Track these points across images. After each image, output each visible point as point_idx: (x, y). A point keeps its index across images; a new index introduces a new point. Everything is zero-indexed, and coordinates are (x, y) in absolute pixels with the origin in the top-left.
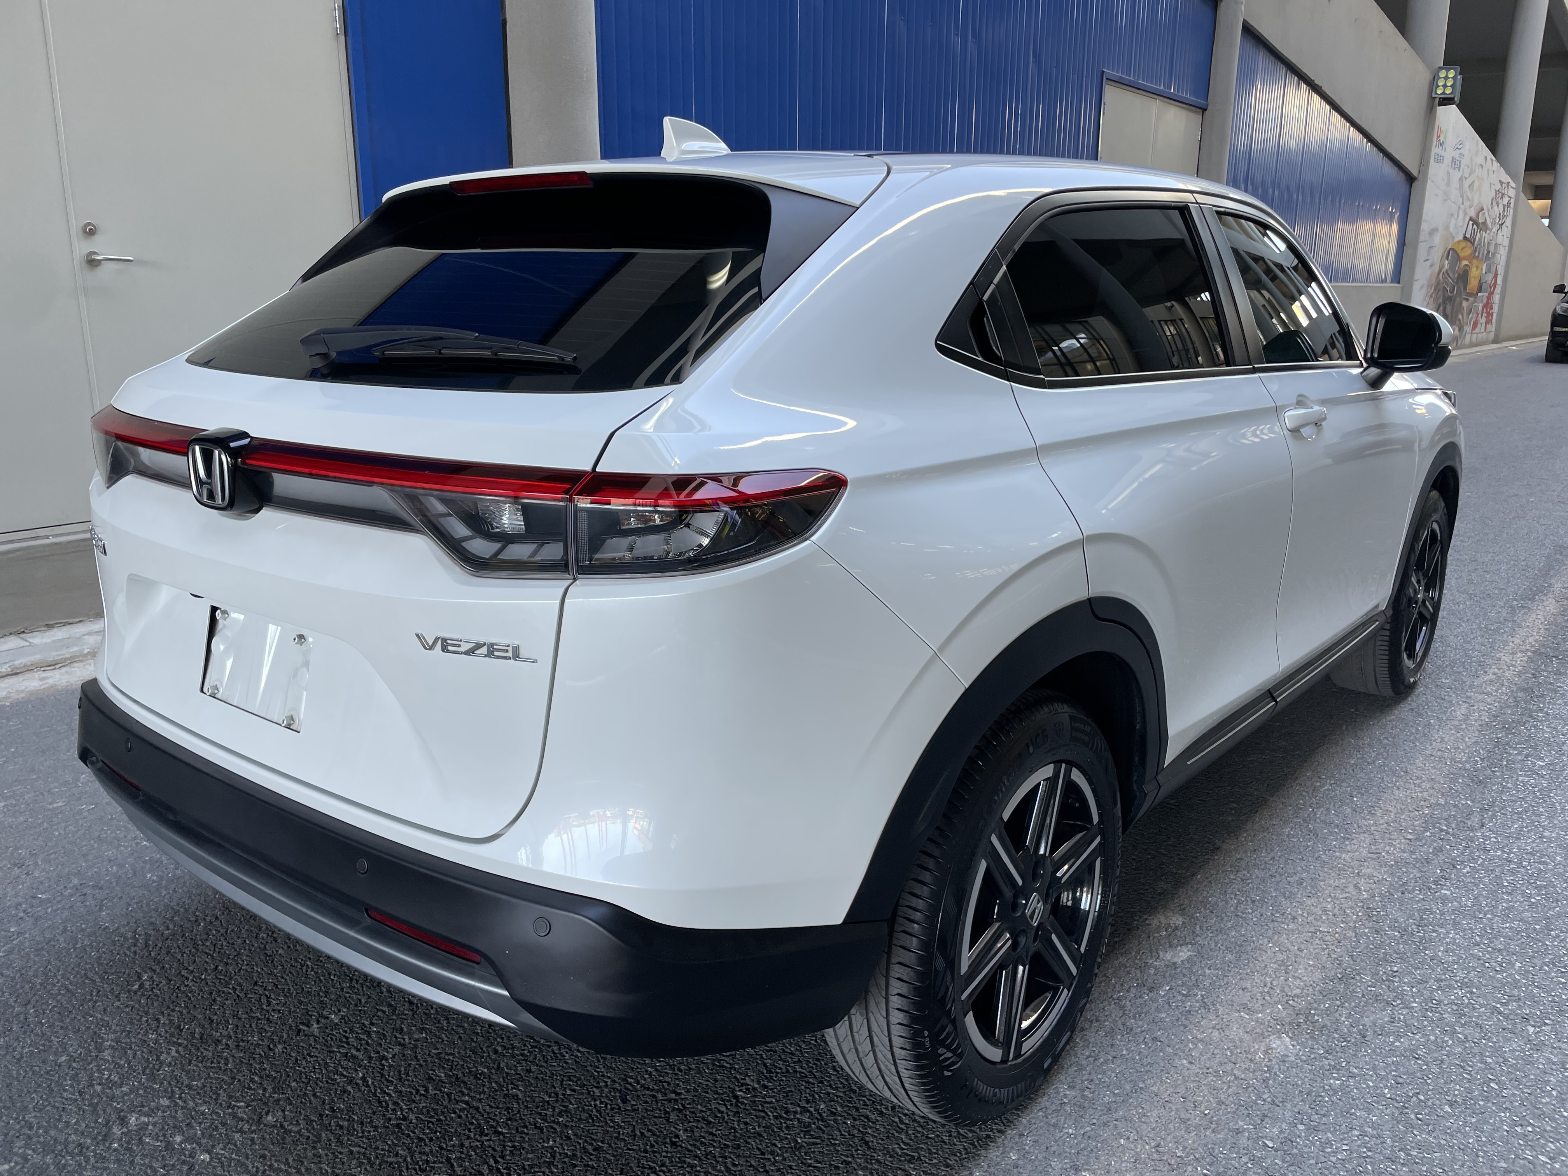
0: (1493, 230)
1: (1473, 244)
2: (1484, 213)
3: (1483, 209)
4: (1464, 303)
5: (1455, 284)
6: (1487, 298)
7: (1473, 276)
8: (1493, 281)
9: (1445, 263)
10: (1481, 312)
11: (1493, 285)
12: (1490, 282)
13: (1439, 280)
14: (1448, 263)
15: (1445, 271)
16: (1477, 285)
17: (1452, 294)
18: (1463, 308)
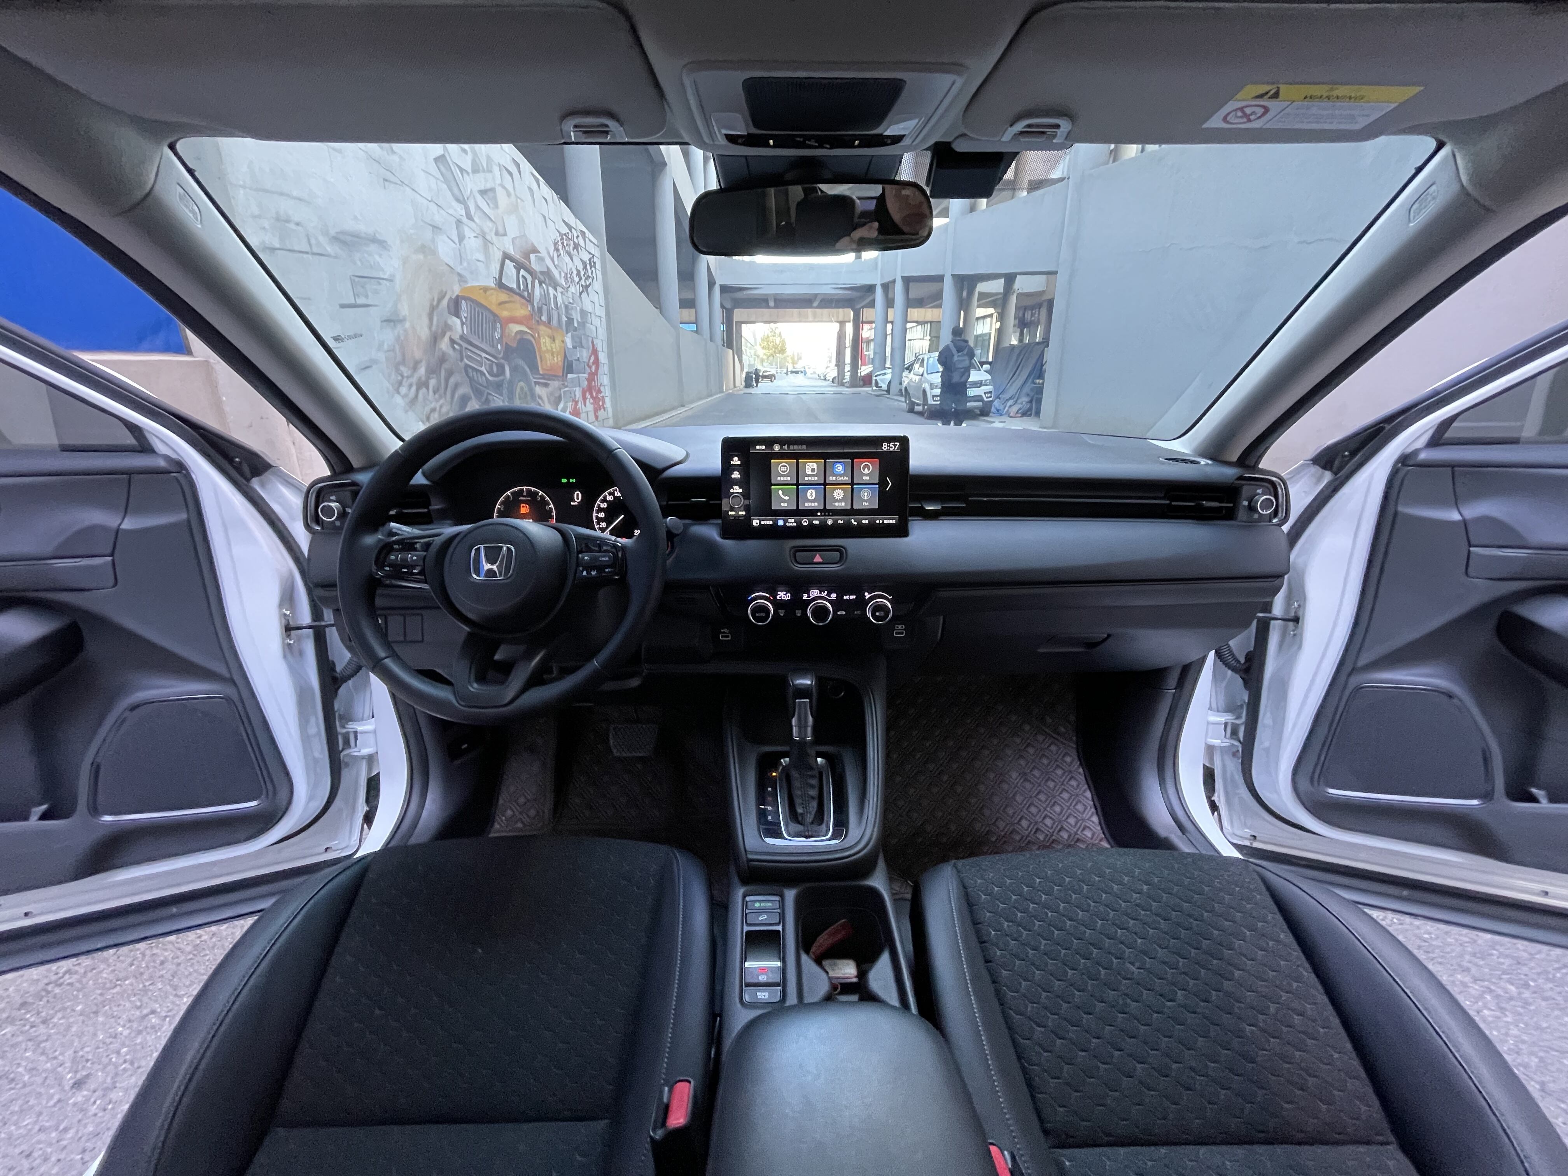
0: (572, 289)
1: (529, 300)
2: (541, 259)
3: (536, 251)
4: (538, 390)
5: (502, 361)
6: (588, 380)
7: (548, 351)
8: (592, 358)
9: (450, 322)
10: (581, 399)
11: (593, 363)
12: (586, 360)
13: (444, 354)
14: (463, 324)
15: (456, 337)
16: (561, 364)
17: (501, 378)
18: (540, 397)
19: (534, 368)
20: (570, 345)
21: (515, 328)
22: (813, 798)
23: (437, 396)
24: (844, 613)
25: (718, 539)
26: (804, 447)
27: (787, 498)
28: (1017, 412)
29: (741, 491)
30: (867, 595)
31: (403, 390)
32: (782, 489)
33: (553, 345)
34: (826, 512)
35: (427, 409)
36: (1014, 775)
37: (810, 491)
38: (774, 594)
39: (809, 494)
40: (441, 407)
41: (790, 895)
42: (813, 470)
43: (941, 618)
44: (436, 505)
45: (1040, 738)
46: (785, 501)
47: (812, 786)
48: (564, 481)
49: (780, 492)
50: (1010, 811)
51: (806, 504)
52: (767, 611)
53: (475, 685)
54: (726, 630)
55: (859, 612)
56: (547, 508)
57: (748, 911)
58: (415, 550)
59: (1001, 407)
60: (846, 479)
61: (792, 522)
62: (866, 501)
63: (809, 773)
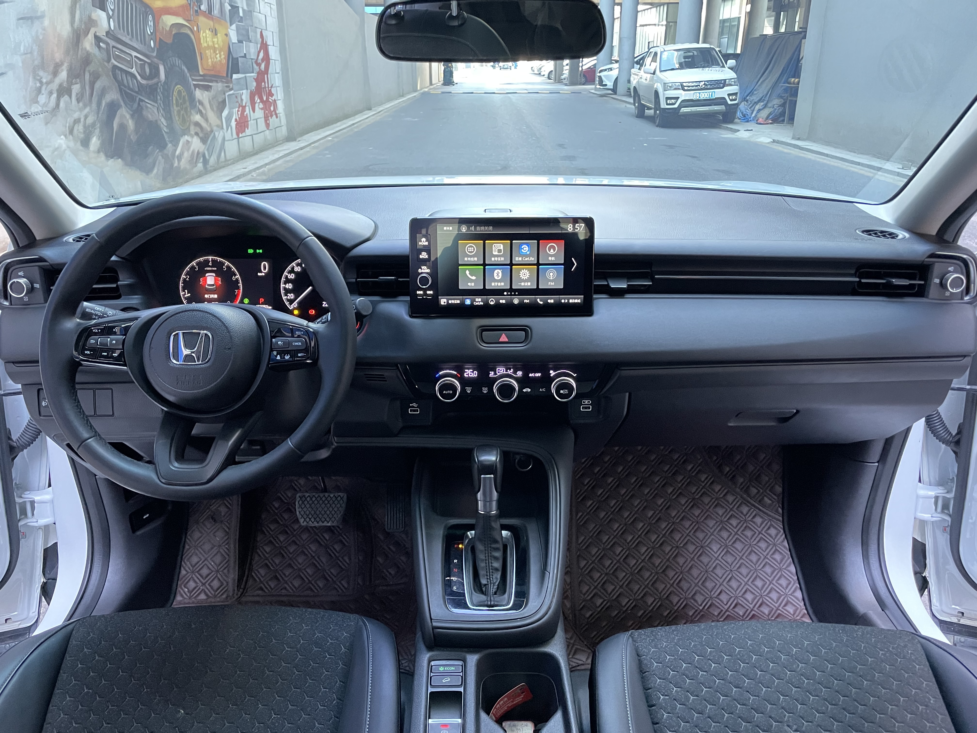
4: (198, 94)
5: (156, 60)
6: (256, 80)
7: (208, 47)
8: (261, 55)
9: (94, 16)
10: (249, 104)
11: (263, 60)
12: (254, 57)
13: (88, 54)
14: (109, 17)
15: (102, 34)
16: (224, 61)
17: (155, 80)
18: (201, 103)
19: (193, 67)
20: (234, 39)
21: (170, 20)
22: (497, 570)
23: (81, 104)
24: (529, 390)
25: (407, 318)
26: (491, 228)
27: (474, 278)
28: (767, 118)
29: (428, 271)
30: (552, 373)
31: (42, 99)
32: (468, 269)
33: (215, 40)
34: (512, 291)
35: (70, 120)
36: (715, 547)
37: (496, 271)
38: (461, 370)
39: (495, 274)
40: (86, 117)
41: (473, 659)
42: (499, 251)
43: (627, 394)
44: (124, 280)
45: (745, 509)
46: (472, 281)
47: (496, 558)
48: (251, 251)
49: (467, 272)
50: (709, 585)
51: (493, 284)
52: (454, 389)
53: (176, 464)
54: (415, 405)
55: (544, 390)
56: (234, 278)
57: (432, 674)
58: (115, 334)
59: (749, 112)
60: (533, 260)
61: (479, 301)
62: (552, 281)
63: (493, 546)
